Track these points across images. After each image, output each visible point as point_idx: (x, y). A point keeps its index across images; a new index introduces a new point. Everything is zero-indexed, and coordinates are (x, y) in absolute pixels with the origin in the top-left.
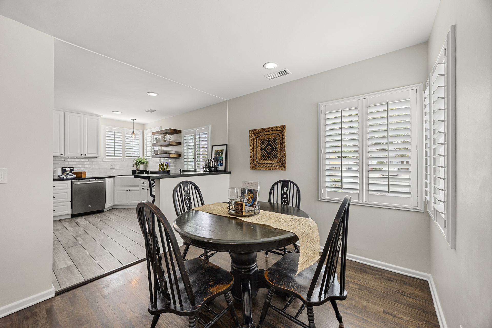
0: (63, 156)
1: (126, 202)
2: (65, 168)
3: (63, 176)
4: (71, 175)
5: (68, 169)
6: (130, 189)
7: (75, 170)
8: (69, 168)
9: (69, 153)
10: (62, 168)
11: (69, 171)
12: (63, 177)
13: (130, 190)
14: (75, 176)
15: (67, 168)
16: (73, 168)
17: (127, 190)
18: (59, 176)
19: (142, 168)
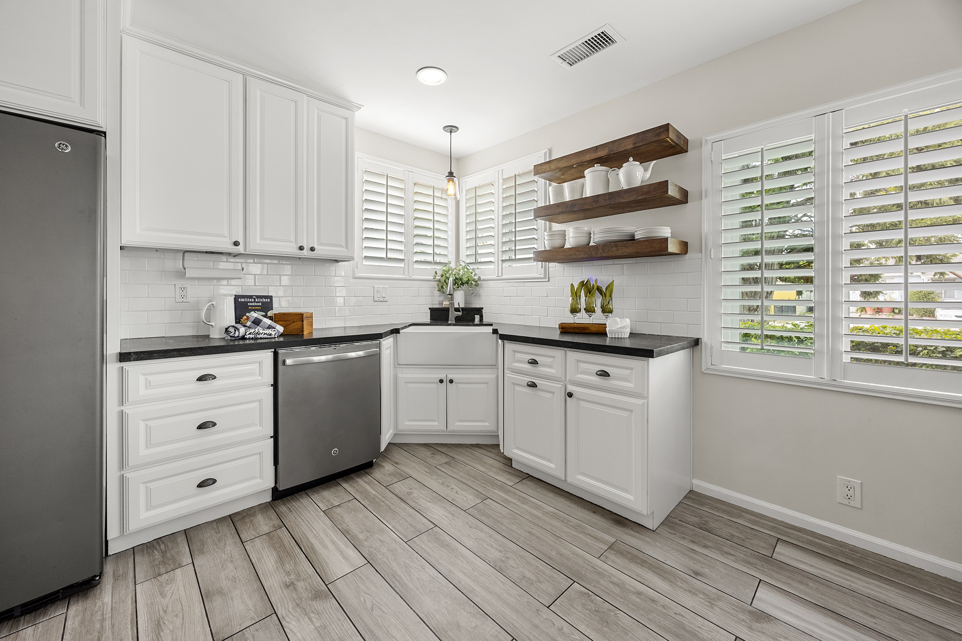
0: (240, 249)
1: (436, 425)
2: (247, 300)
3: (242, 330)
4: (270, 327)
5: (255, 302)
6: (450, 377)
7: (280, 306)
8: (258, 297)
9: (261, 239)
10: (237, 298)
11: (258, 310)
12: (241, 335)
13: (451, 381)
14: (281, 329)
15: (251, 297)
16: (271, 297)
17: (441, 381)
18: (226, 329)
19: (459, 299)
